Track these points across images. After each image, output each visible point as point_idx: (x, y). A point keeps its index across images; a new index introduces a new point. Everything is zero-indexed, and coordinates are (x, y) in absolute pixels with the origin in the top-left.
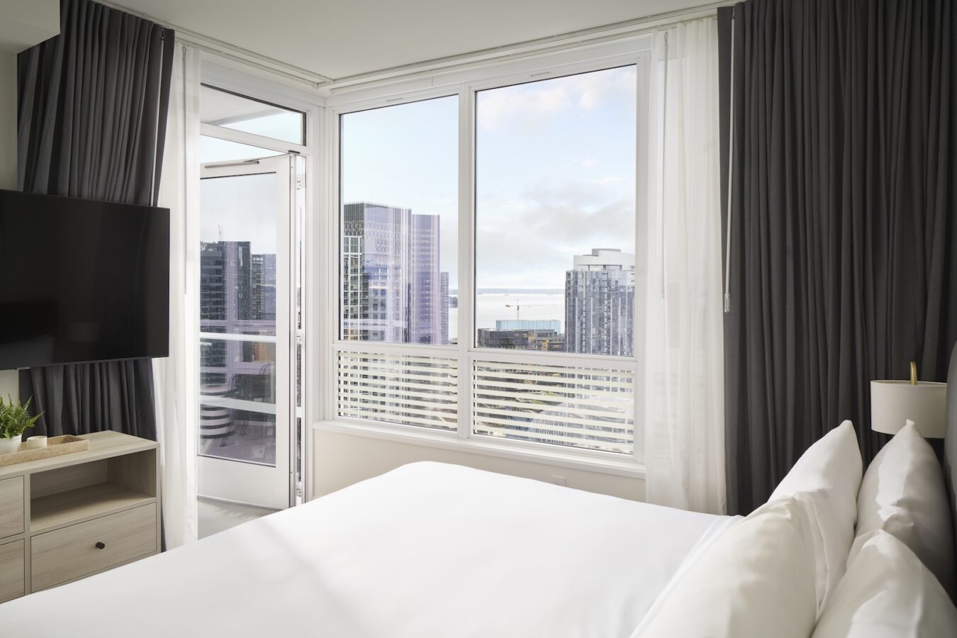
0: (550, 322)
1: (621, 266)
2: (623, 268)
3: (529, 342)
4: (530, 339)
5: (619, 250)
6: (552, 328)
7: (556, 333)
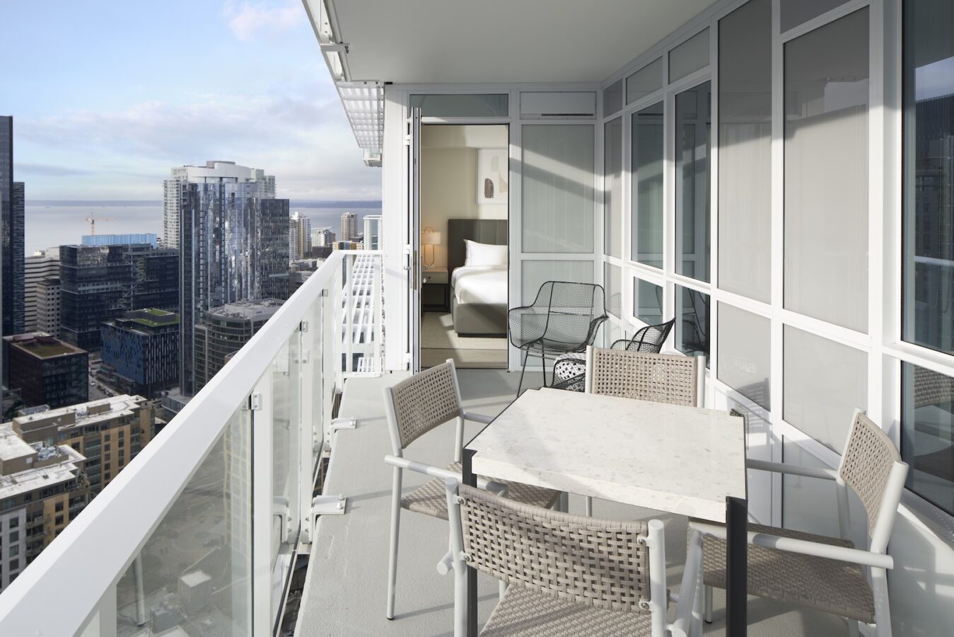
0: (145, 235)
1: (237, 178)
2: (240, 180)
3: (123, 258)
4: (124, 254)
5: (233, 163)
6: (148, 242)
7: (152, 247)
